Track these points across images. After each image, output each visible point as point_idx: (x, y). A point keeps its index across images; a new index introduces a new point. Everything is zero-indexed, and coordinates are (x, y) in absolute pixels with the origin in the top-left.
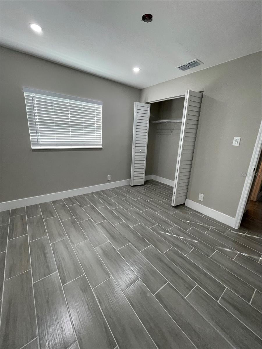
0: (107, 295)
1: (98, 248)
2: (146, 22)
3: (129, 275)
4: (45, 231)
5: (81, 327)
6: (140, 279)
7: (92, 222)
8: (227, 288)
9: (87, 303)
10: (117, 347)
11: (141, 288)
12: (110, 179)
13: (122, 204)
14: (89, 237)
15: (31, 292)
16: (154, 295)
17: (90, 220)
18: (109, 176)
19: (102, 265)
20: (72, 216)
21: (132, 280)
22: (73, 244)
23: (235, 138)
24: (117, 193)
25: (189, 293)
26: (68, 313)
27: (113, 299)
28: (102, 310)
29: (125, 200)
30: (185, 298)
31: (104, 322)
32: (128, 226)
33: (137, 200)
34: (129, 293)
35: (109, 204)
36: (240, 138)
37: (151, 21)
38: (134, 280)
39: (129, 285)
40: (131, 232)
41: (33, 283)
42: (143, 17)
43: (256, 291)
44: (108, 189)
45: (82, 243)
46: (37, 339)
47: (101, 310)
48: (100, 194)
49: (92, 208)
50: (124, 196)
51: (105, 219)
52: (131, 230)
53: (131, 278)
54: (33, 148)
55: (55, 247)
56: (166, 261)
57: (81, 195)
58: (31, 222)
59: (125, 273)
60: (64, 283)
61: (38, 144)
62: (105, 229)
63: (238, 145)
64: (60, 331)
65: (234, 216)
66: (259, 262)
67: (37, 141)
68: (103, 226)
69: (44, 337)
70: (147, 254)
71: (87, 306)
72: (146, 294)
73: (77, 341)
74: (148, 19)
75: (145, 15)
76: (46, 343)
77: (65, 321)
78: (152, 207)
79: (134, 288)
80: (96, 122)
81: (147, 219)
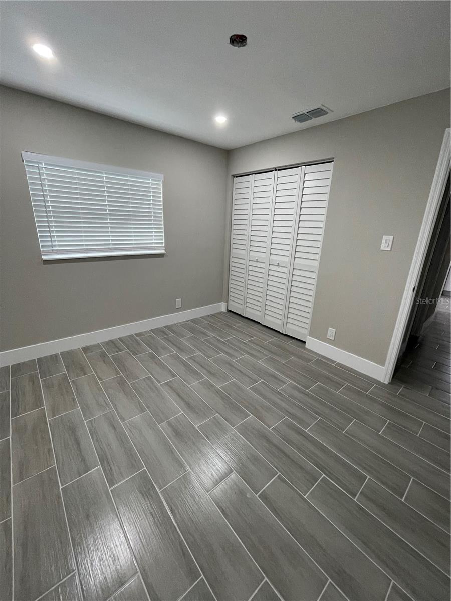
0: (183, 499)
1: (164, 424)
2: (236, 46)
3: (217, 466)
4: (74, 399)
5: (144, 552)
6: (234, 471)
7: (152, 382)
8: (368, 477)
9: (151, 513)
10: (202, 578)
11: (236, 485)
12: (180, 306)
13: (203, 347)
14: (148, 407)
15: (59, 502)
16: (257, 496)
17: (149, 378)
18: (179, 300)
19: (172, 452)
20: (118, 373)
21: (223, 474)
22: (123, 419)
23: (385, 238)
24: (192, 330)
25: (311, 488)
26: (121, 531)
27: (193, 505)
28: (176, 523)
29: (206, 340)
30: (305, 497)
31: (181, 543)
32: (212, 386)
33: (227, 341)
34: (217, 494)
35: (181, 349)
36: (393, 237)
37: (244, 46)
38: (226, 474)
39: (217, 483)
40: (219, 396)
41: (61, 487)
42: (231, 38)
43: (413, 479)
44: (178, 323)
45: (137, 418)
46: (75, 574)
47: (174, 523)
48: (163, 332)
49: (152, 357)
50: (204, 333)
51: (174, 375)
52: (218, 392)
53: (221, 471)
54: (44, 258)
55: (93, 427)
56: (275, 441)
57: (132, 335)
58: (48, 387)
59: (211, 463)
60: (112, 483)
61: (52, 250)
62: (176, 393)
63: (389, 249)
64: (110, 559)
65: (383, 364)
66: (418, 436)
67: (52, 246)
68: (171, 387)
69: (86, 571)
70: (245, 430)
71: (152, 519)
72: (246, 494)
73: (139, 574)
74: (240, 41)
75: (235, 35)
76: (90, 580)
77: (118, 544)
78: (251, 352)
79: (225, 486)
80: (154, 209)
81: (244, 372)
